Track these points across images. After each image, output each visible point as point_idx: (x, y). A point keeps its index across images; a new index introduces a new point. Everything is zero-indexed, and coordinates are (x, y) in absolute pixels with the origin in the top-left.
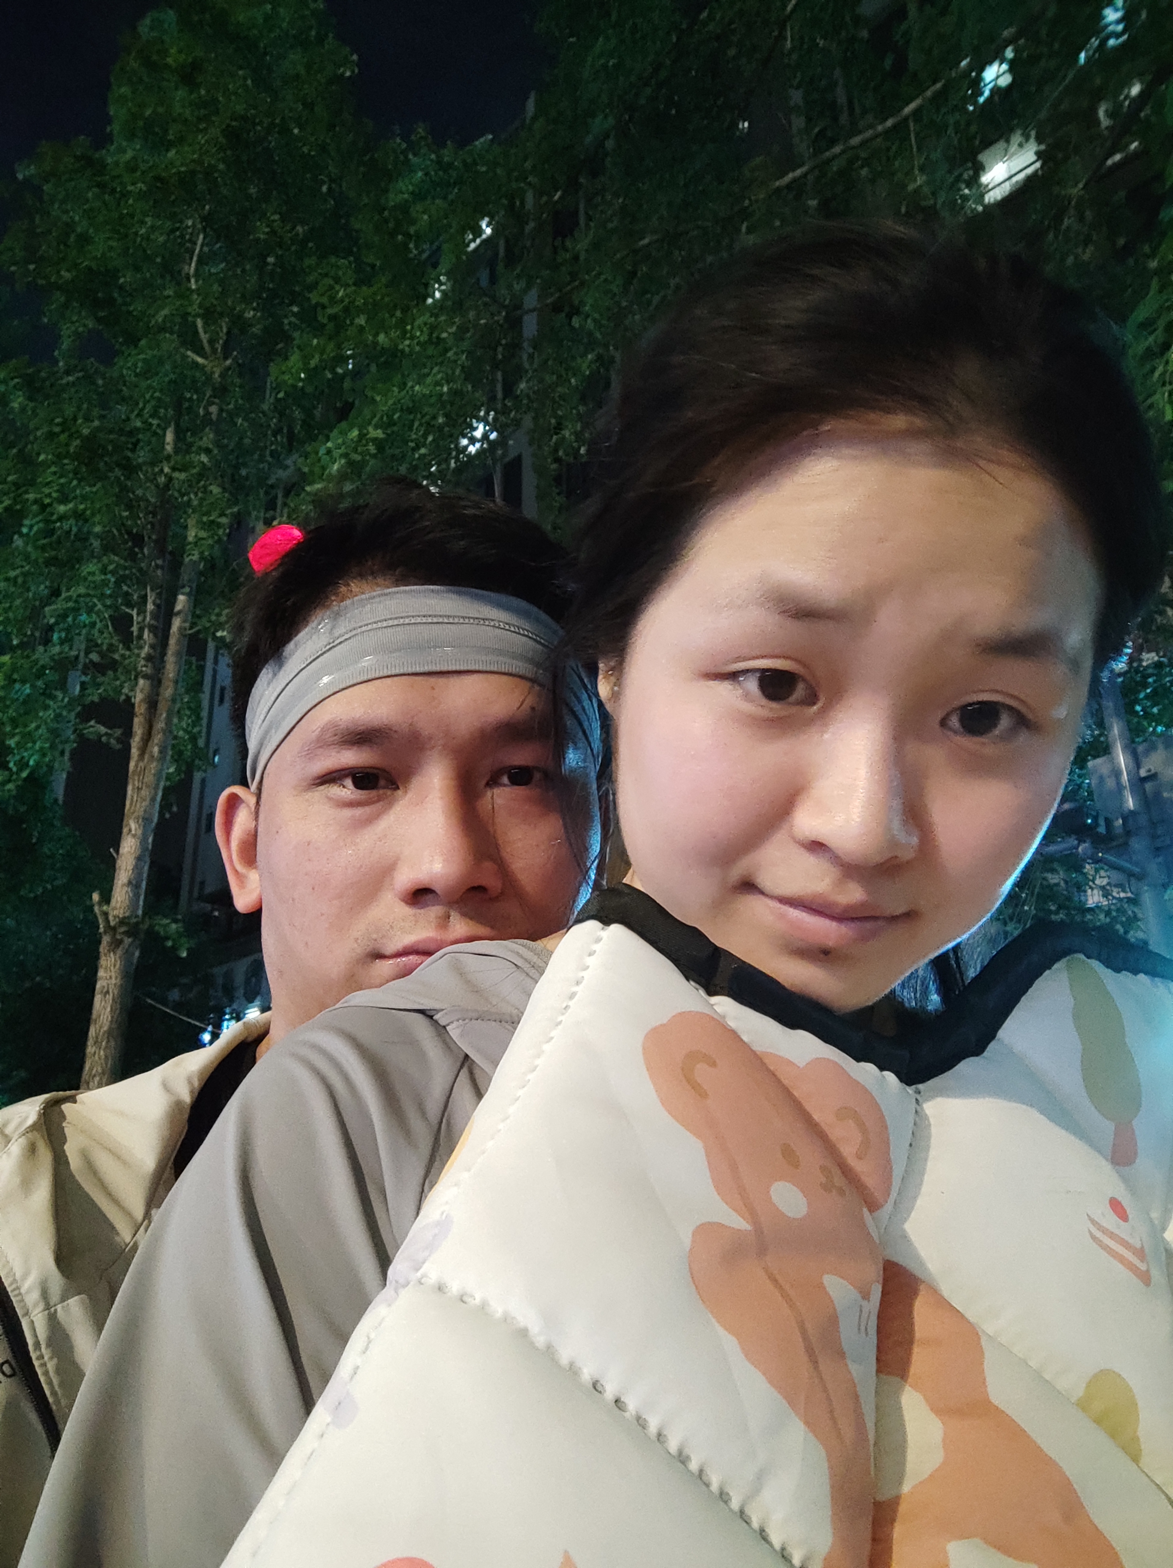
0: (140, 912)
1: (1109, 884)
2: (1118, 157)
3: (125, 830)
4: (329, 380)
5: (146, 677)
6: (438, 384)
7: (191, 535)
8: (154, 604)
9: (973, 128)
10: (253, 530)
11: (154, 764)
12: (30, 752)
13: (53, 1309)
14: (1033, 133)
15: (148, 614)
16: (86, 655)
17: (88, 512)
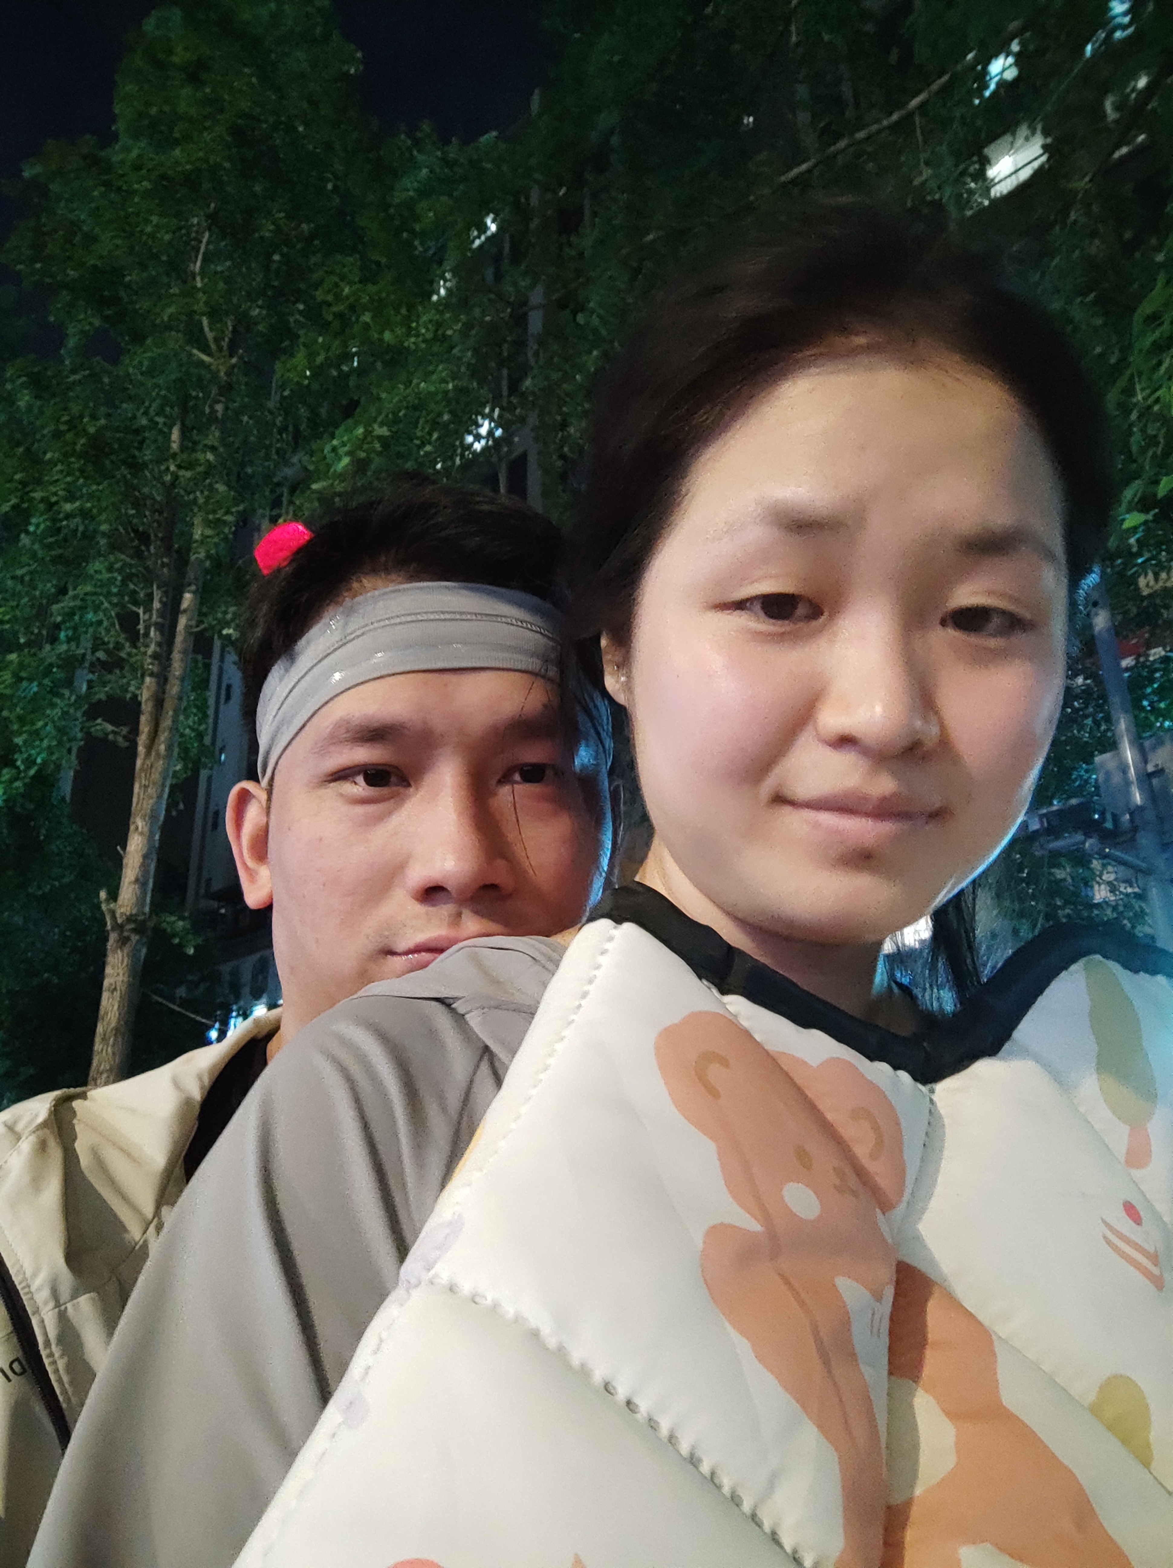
0: (147, 909)
1: (1116, 879)
2: (1124, 150)
3: (132, 827)
4: (334, 378)
5: (152, 675)
6: (442, 381)
7: (197, 534)
8: (161, 601)
9: (979, 121)
10: (258, 528)
11: (161, 762)
12: (38, 750)
13: (63, 1307)
14: (1039, 127)
15: (154, 612)
16: (93, 653)
17: (95, 511)
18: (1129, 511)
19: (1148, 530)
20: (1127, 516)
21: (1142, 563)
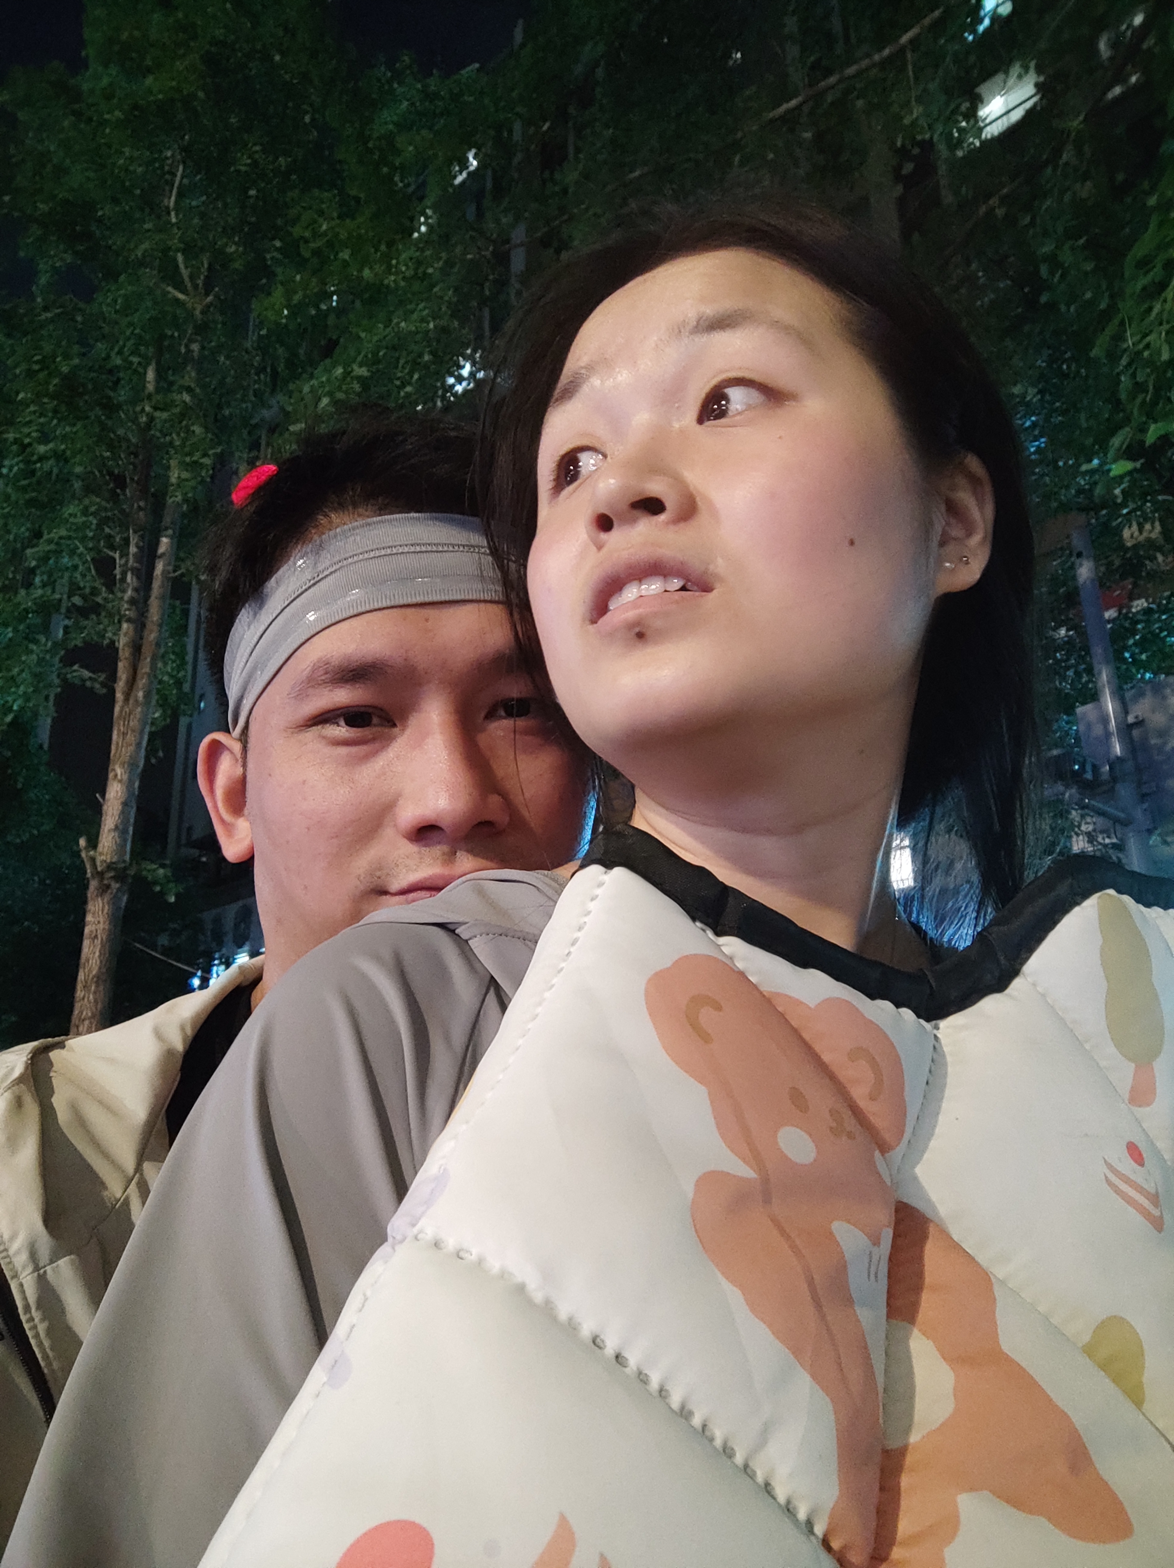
0: (127, 857)
1: (1094, 830)
2: (1117, 90)
3: (111, 775)
4: (312, 317)
5: (129, 620)
6: (423, 320)
7: (174, 477)
8: (137, 546)
9: (972, 59)
10: (236, 473)
11: (139, 709)
12: (13, 697)
13: (42, 1271)
14: (1032, 64)
15: (131, 556)
16: (69, 597)
17: (68, 453)
18: (1115, 461)
19: (1133, 483)
20: (1114, 466)
21: (1128, 513)
